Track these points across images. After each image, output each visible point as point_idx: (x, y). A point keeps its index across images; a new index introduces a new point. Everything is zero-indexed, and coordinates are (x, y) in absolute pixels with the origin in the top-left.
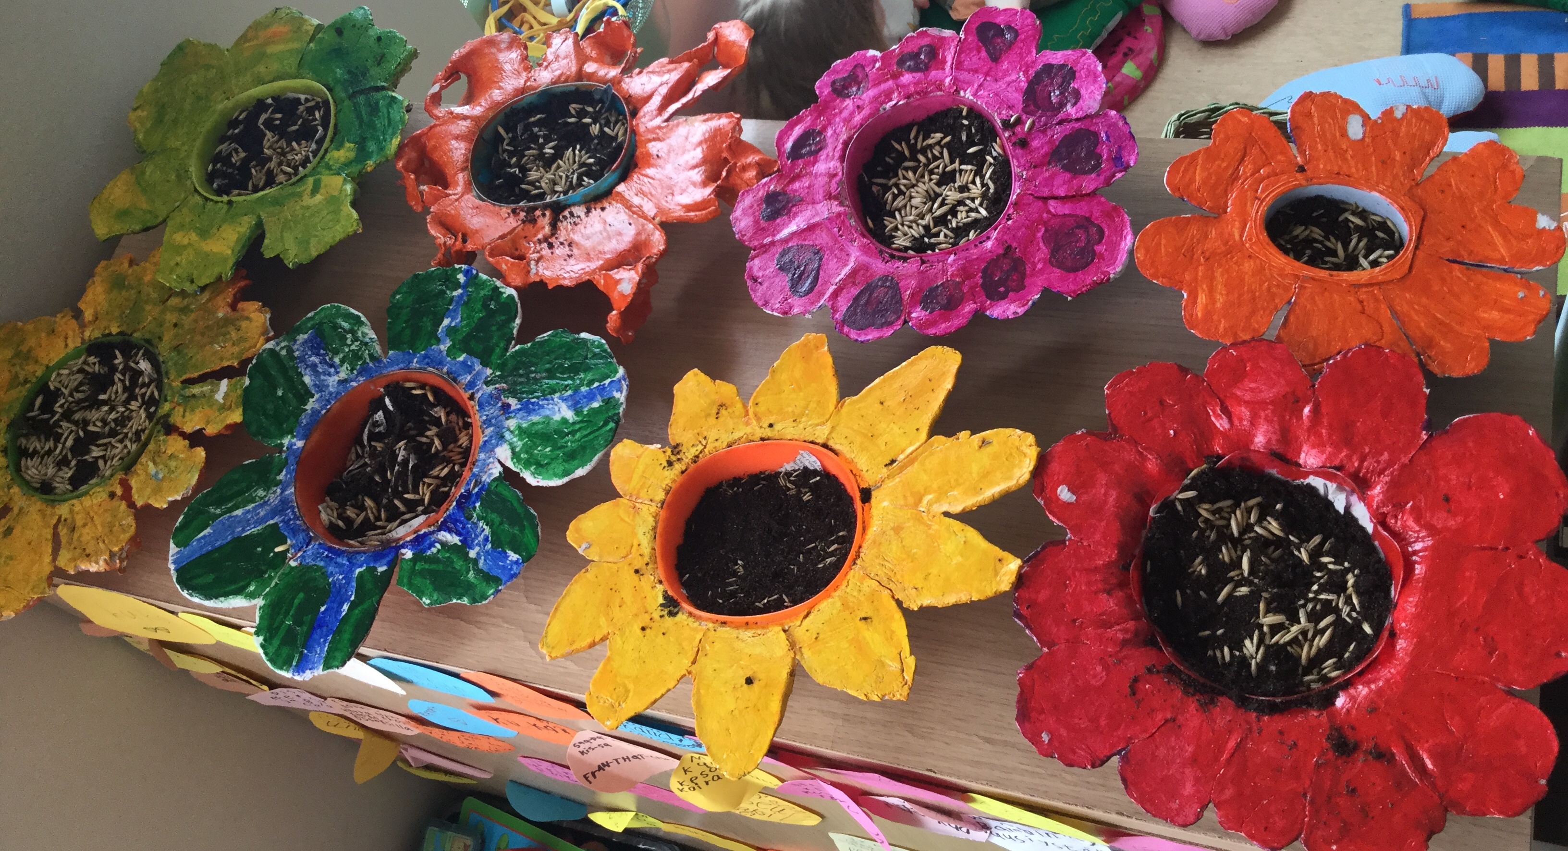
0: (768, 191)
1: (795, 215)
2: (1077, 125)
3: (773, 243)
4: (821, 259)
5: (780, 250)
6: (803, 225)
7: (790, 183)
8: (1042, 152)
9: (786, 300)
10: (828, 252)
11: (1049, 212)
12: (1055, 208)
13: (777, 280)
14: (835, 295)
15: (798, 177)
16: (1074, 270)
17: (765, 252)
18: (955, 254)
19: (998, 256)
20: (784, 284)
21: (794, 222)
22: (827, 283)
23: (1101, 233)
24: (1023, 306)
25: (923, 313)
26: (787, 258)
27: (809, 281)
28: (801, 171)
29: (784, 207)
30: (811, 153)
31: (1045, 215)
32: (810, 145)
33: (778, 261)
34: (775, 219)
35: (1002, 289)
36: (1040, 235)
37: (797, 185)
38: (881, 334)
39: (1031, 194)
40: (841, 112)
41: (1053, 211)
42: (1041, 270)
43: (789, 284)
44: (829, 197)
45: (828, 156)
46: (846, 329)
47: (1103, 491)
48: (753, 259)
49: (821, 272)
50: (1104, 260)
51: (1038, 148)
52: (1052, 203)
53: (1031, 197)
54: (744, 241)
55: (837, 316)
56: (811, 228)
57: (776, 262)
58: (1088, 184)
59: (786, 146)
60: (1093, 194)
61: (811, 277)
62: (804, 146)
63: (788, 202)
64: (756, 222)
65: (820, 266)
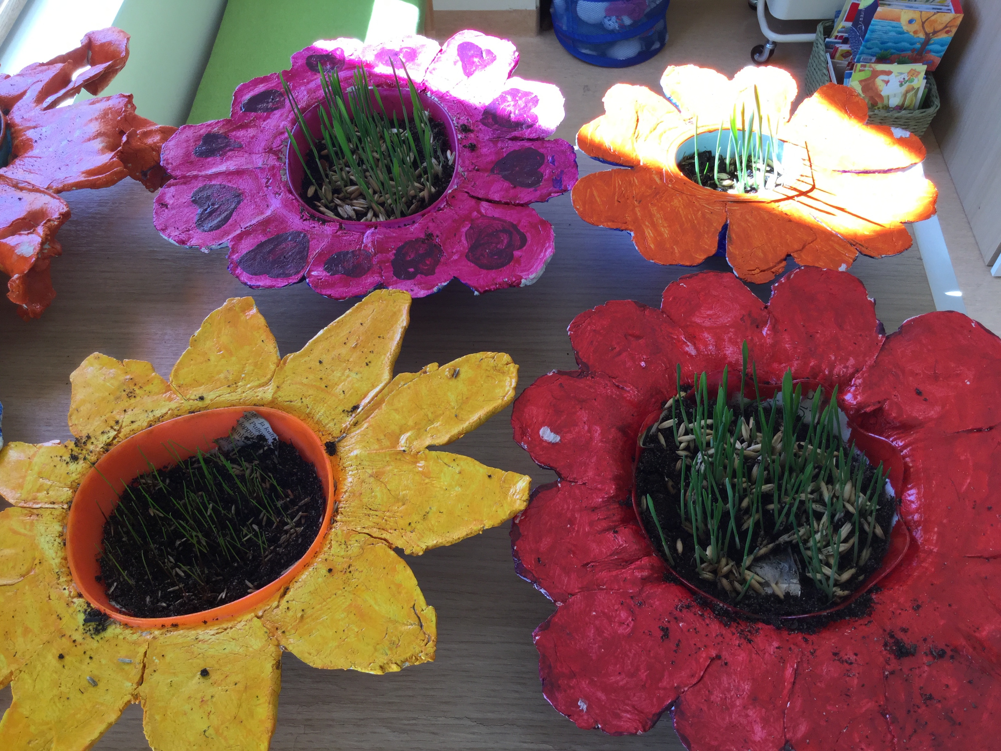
0: (210, 131)
1: (231, 158)
2: (527, 144)
3: (196, 177)
4: (239, 203)
5: (201, 185)
6: (232, 168)
7: (234, 130)
8: (489, 159)
9: (189, 230)
10: (248, 198)
11: (479, 212)
12: (486, 210)
13: (186, 210)
14: (239, 238)
15: (245, 127)
16: (489, 268)
17: (185, 183)
18: (376, 228)
19: (417, 240)
20: (192, 216)
21: (225, 164)
22: (236, 224)
23: (524, 240)
24: (428, 289)
25: (325, 273)
26: (205, 194)
27: (219, 219)
28: (250, 122)
29: (221, 149)
30: (266, 109)
31: (475, 213)
32: (268, 103)
33: (195, 195)
34: (207, 157)
35: (411, 270)
36: (464, 230)
37: (241, 133)
38: (274, 283)
39: (466, 192)
40: (308, 83)
41: (483, 211)
42: (455, 261)
43: (197, 218)
44: (270, 150)
45: (281, 115)
46: (239, 271)
47: (586, 428)
48: (169, 186)
49: (234, 214)
50: (520, 264)
51: (486, 155)
52: (484, 204)
53: (467, 195)
54: (167, 169)
55: (234, 257)
56: (239, 173)
57: (192, 195)
58: (524, 195)
59: (244, 98)
60: (525, 205)
61: (223, 216)
62: (262, 102)
63: (226, 146)
64: (187, 155)
65: (235, 208)
